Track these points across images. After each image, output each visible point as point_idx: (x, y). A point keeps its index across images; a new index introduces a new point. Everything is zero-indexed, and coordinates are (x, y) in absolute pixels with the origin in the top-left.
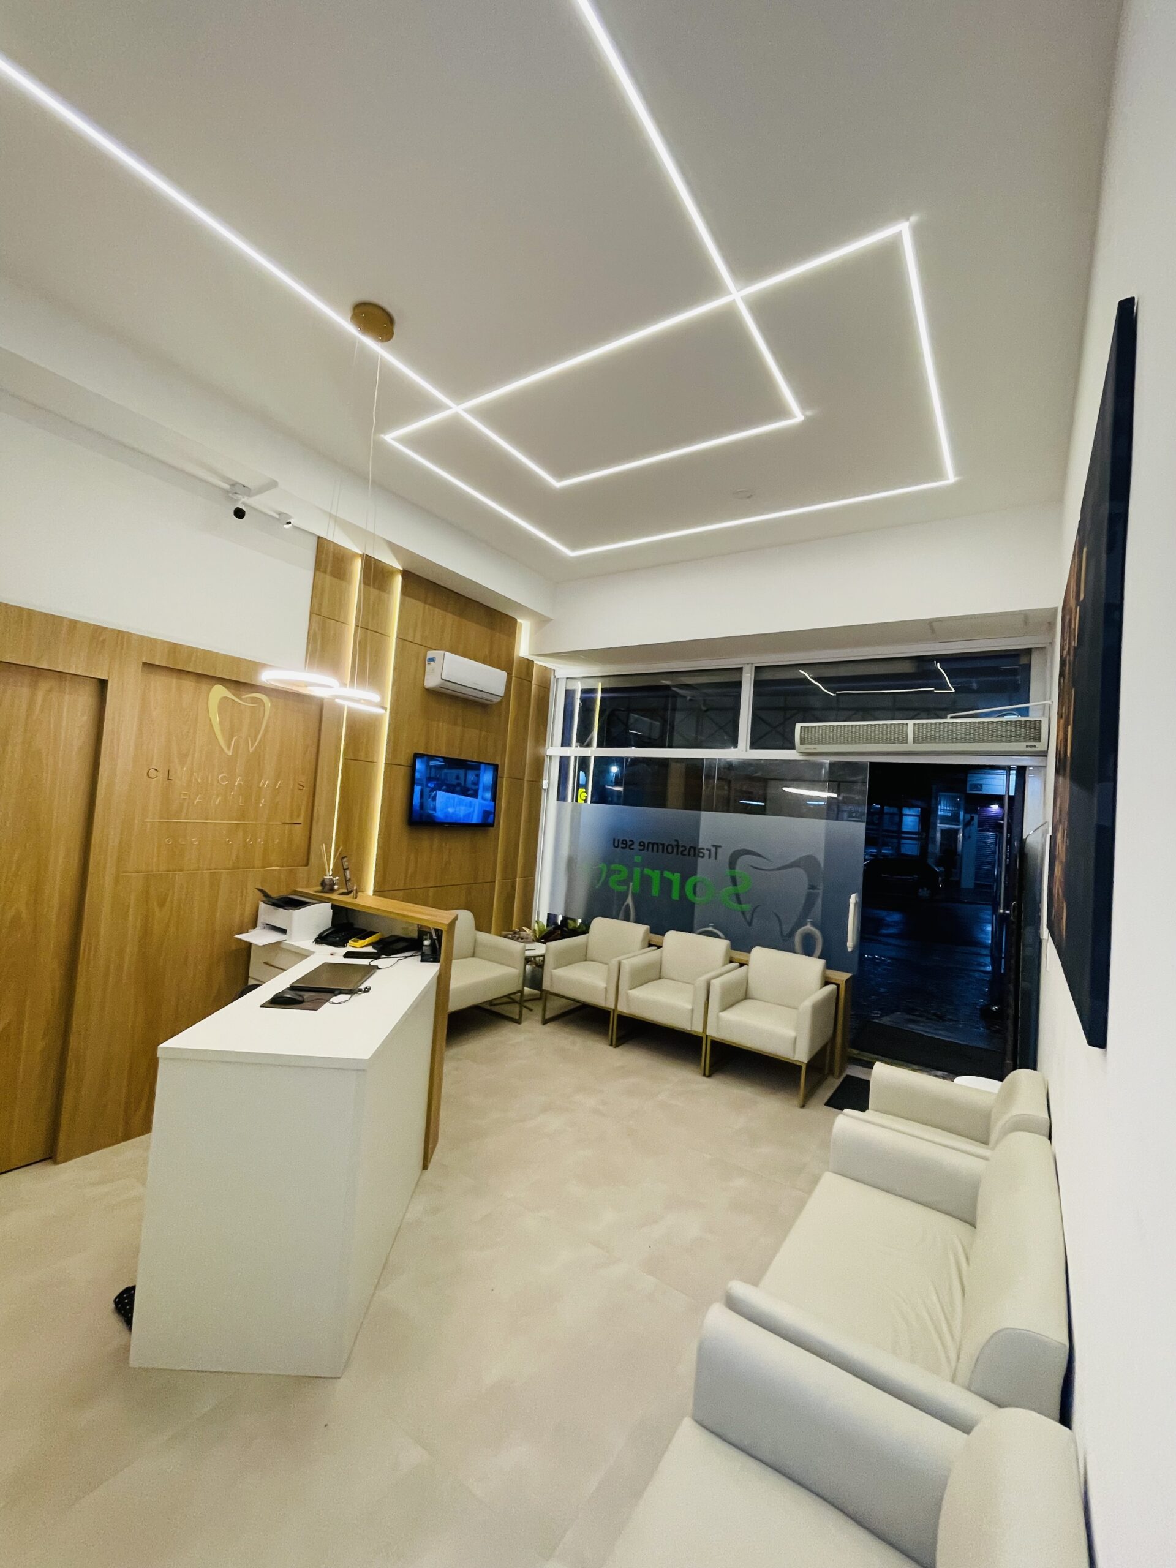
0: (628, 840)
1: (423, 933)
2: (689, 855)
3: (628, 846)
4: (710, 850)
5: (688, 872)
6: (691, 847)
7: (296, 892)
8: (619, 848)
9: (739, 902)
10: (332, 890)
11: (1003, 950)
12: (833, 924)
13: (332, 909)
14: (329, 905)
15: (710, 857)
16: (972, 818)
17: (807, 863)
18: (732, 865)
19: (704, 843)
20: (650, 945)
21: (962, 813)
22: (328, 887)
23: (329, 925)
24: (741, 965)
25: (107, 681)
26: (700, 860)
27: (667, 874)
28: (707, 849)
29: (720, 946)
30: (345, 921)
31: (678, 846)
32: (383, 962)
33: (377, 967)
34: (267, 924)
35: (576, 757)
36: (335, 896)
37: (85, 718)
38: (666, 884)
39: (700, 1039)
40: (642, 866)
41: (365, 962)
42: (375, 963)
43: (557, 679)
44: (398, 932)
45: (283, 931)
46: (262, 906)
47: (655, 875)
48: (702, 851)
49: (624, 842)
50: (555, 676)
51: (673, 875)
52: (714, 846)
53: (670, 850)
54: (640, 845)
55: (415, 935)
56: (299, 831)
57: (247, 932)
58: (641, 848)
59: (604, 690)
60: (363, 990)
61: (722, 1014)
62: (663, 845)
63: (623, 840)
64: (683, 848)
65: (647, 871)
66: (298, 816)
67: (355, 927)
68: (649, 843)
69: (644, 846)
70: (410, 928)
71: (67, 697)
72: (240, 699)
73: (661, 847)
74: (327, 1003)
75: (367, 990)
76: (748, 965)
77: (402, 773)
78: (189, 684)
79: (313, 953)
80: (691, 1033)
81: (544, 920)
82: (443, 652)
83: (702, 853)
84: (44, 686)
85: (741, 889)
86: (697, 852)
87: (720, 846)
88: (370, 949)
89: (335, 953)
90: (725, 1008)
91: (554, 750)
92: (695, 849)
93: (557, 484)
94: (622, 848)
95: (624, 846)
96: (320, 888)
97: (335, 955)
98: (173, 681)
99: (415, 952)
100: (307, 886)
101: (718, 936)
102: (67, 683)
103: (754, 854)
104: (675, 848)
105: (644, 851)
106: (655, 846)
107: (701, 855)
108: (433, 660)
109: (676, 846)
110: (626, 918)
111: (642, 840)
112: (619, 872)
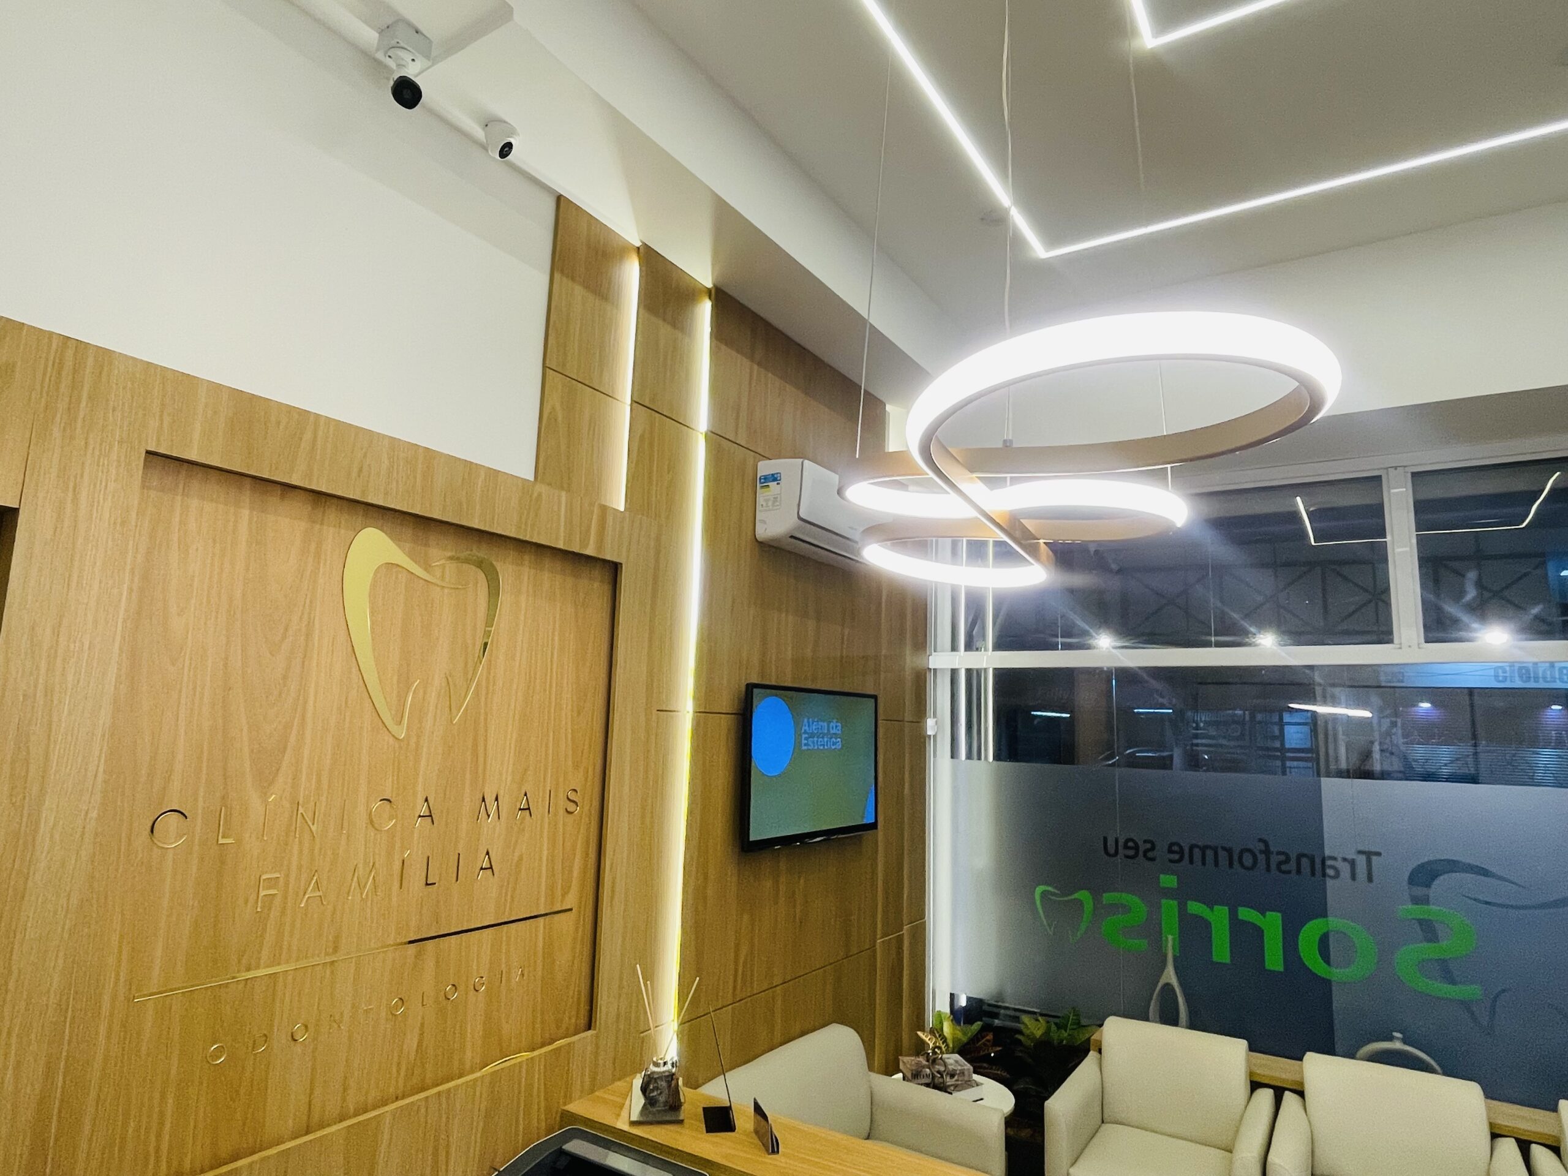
0: (1140, 843)
2: (1299, 872)
3: (1141, 853)
4: (1352, 863)
5: (1300, 909)
6: (1302, 856)
8: (1119, 859)
9: (1451, 980)
15: (1353, 877)
18: (1417, 894)
19: (1335, 845)
26: (1327, 881)
27: (1246, 914)
28: (1345, 860)
31: (1267, 852)
38: (1247, 938)
40: (1181, 895)
47: (1219, 917)
48: (1331, 863)
49: (1131, 845)
51: (1264, 915)
52: (1360, 852)
53: (1248, 860)
54: (1170, 851)
58: (1177, 857)
62: (1229, 851)
63: (1128, 840)
65: (1195, 908)
68: (1192, 847)
69: (1181, 852)
73: (1222, 854)
77: (726, 726)
83: (1332, 867)
85: (1450, 945)
86: (1318, 866)
87: (1379, 854)
92: (1312, 859)
94: (1127, 857)
95: (1131, 853)
101: (1431, 1070)
103: (1485, 873)
104: (1261, 857)
105: (1183, 863)
106: (1210, 853)
107: (1330, 872)
108: (774, 478)
109: (1261, 852)
110: (1169, 1018)
111: (1174, 840)
112: (1126, 909)
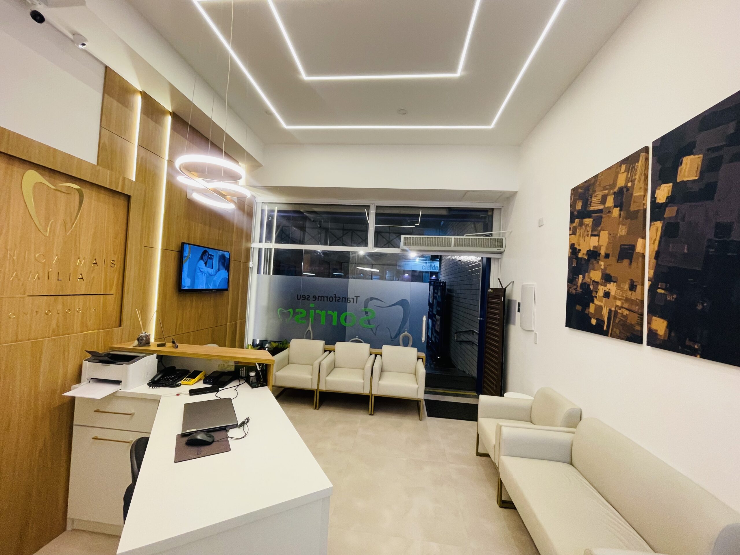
0: (306, 296)
2: (342, 301)
3: (306, 298)
4: (353, 299)
5: (341, 310)
6: (343, 298)
8: (301, 300)
9: (370, 324)
15: (354, 302)
19: (351, 295)
26: (348, 303)
27: (329, 312)
28: (352, 298)
29: (364, 347)
31: (335, 297)
38: (329, 318)
39: (368, 396)
40: (315, 309)
47: (323, 314)
48: (349, 299)
49: (304, 296)
51: (333, 312)
52: (355, 296)
53: (331, 299)
54: (313, 298)
58: (315, 299)
62: (327, 297)
63: (303, 295)
64: (339, 298)
65: (318, 311)
68: (319, 297)
69: (316, 298)
73: (326, 298)
76: (381, 355)
81: (251, 341)
83: (349, 300)
85: (370, 316)
86: (346, 300)
87: (359, 297)
91: (255, 245)
92: (345, 298)
94: (303, 300)
95: (304, 298)
104: (334, 299)
105: (316, 301)
106: (323, 298)
107: (349, 301)
110: (308, 338)
111: (315, 295)
112: (301, 313)
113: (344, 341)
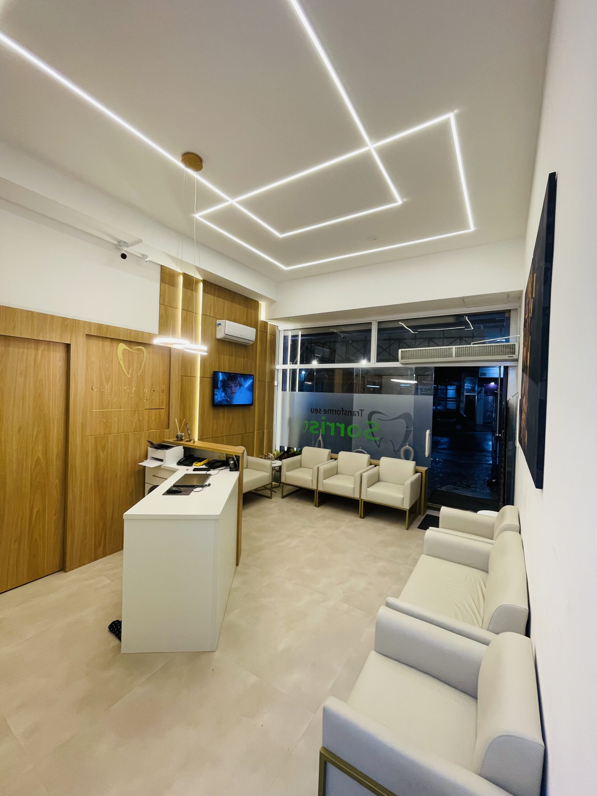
0: (318, 409)
1: (228, 458)
2: (348, 415)
3: (318, 412)
5: (348, 423)
6: (349, 411)
7: (164, 442)
8: (314, 413)
9: (373, 436)
10: (182, 440)
11: (498, 453)
12: (418, 444)
13: (183, 448)
14: (182, 447)
15: (358, 416)
16: (482, 390)
17: (406, 416)
18: (370, 419)
19: (355, 409)
20: (331, 459)
21: (476, 387)
22: (179, 438)
23: (183, 457)
24: (376, 466)
25: (70, 344)
26: (353, 417)
27: (338, 424)
28: (357, 412)
29: (366, 457)
30: (189, 454)
32: (211, 472)
33: (210, 475)
34: (152, 457)
35: (290, 369)
36: (183, 442)
37: (61, 362)
38: (337, 429)
39: (359, 501)
40: (325, 421)
41: (204, 472)
42: (209, 473)
43: (279, 331)
44: (217, 458)
45: (162, 460)
46: (149, 449)
47: (332, 425)
48: (354, 412)
49: (317, 410)
50: (278, 329)
51: (341, 425)
52: (360, 410)
53: (339, 412)
54: (324, 411)
55: (225, 459)
56: (163, 413)
57: (143, 462)
58: (325, 412)
59: (302, 336)
60: (208, 485)
61: (368, 489)
62: (336, 411)
64: (346, 412)
65: (328, 423)
66: (162, 405)
67: (195, 456)
68: (329, 410)
69: (326, 411)
70: (222, 456)
71: (52, 353)
72: (132, 349)
73: (334, 412)
74: (193, 492)
75: (209, 485)
76: (379, 466)
77: (208, 382)
78: (107, 343)
79: (178, 470)
80: (354, 498)
81: (278, 449)
82: (225, 320)
83: (354, 413)
84: (42, 347)
85: (374, 430)
86: (352, 413)
87: (363, 410)
88: (204, 467)
89: (189, 469)
90: (369, 486)
91: (279, 366)
92: (351, 412)
93: (280, 236)
94: (315, 413)
95: (316, 412)
96: (176, 439)
97: (189, 470)
98: (100, 343)
99: (226, 467)
100: (169, 438)
101: (364, 453)
102: (51, 347)
103: (380, 413)
104: (342, 412)
105: (326, 414)
106: (332, 411)
107: (354, 414)
108: (220, 324)
109: (342, 411)
110: (319, 446)
111: (325, 409)
112: (315, 425)
113: (351, 451)
